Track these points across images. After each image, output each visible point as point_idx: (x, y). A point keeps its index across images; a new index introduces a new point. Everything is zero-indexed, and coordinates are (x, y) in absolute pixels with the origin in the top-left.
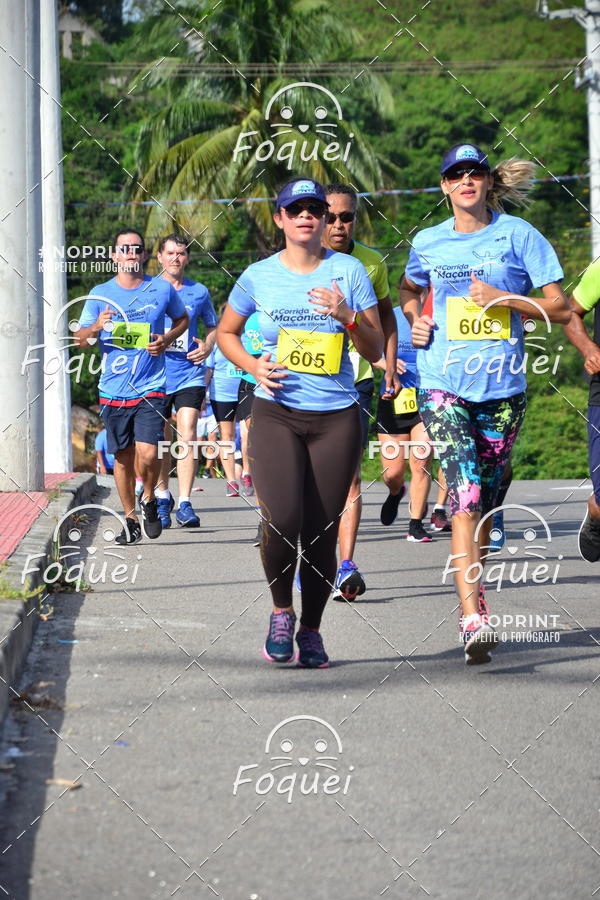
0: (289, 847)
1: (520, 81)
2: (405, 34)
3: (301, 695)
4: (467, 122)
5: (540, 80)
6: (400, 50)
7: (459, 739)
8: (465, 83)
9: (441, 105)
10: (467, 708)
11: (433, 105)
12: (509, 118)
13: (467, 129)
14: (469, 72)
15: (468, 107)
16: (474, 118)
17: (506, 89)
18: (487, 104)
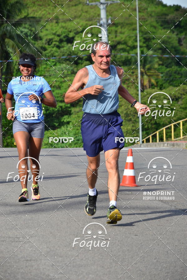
0: (9, 263)
1: (81, 24)
2: (45, 10)
3: (13, 215)
4: (64, 37)
5: (87, 24)
6: (44, 15)
7: (62, 228)
8: (64, 24)
9: (56, 32)
10: (64, 218)
11: (54, 32)
12: (77, 36)
13: (64, 39)
14: (65, 22)
15: (65, 33)
16: (66, 36)
17: (76, 27)
18: (70, 32)
